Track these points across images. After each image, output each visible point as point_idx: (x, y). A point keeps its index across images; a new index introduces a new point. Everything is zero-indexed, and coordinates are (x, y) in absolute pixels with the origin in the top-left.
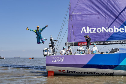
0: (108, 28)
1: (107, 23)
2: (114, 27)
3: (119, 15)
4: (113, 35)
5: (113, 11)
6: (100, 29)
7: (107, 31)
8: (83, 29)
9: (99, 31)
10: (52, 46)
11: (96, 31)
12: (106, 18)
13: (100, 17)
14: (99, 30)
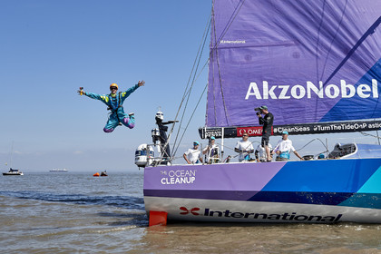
0: (324, 85)
1: (320, 70)
2: (343, 82)
3: (355, 48)
4: (337, 104)
5: (338, 34)
6: (301, 88)
7: (321, 95)
8: (250, 89)
9: (298, 95)
10: (161, 138)
11: (289, 93)
12: (317, 56)
13: (301, 54)
14: (298, 92)
